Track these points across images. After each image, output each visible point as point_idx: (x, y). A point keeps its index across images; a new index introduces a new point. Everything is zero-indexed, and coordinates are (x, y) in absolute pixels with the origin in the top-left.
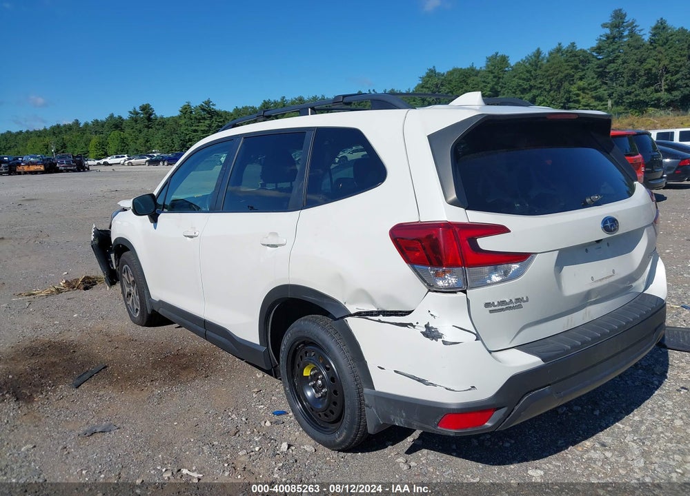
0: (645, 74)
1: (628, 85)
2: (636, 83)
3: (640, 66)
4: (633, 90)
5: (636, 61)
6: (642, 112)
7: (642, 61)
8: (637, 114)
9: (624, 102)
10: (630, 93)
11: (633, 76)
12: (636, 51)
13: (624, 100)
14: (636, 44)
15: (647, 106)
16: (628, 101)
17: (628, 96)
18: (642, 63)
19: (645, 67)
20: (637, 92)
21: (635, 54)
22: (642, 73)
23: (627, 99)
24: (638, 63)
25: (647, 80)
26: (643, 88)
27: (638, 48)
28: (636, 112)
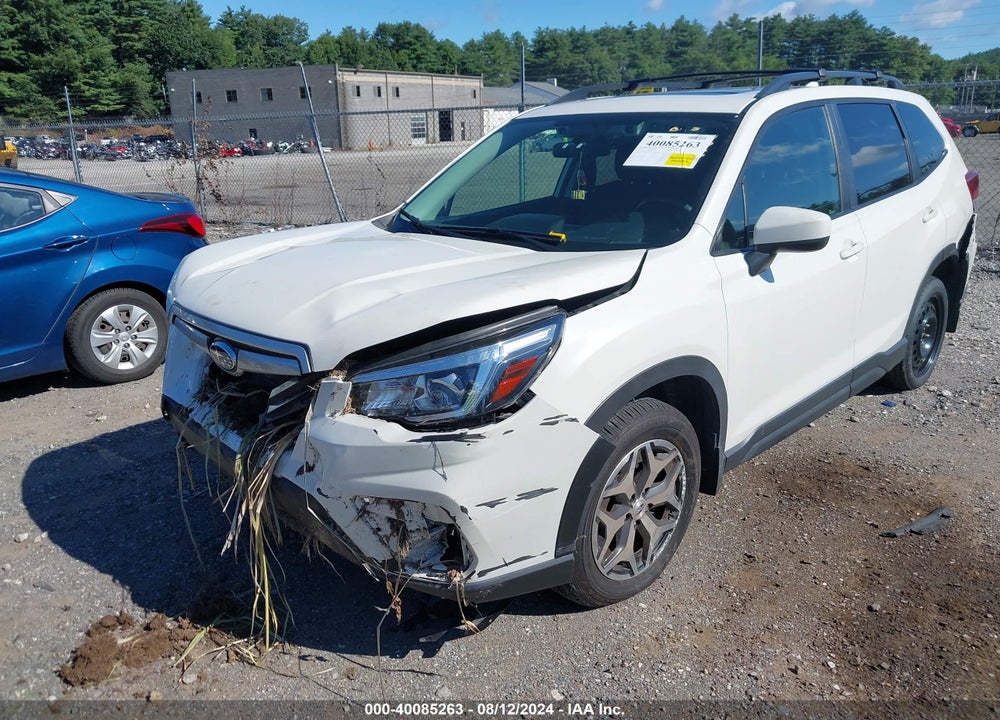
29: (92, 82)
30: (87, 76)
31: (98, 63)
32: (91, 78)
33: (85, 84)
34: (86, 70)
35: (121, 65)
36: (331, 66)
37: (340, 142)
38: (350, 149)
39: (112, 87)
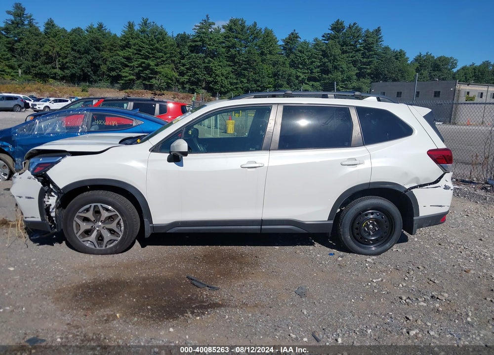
0: (45, 55)
1: (33, 61)
2: (39, 60)
3: (40, 48)
4: (37, 65)
5: (37, 45)
6: (45, 81)
7: (42, 45)
8: (42, 82)
9: (31, 72)
10: (35, 67)
11: (36, 54)
12: (36, 37)
13: (32, 71)
14: (35, 32)
15: (48, 77)
16: (34, 72)
17: (34, 69)
18: (41, 47)
19: (44, 50)
20: (41, 67)
21: (36, 39)
22: (42, 53)
23: (33, 70)
24: (39, 46)
25: (46, 59)
26: (44, 64)
27: (37, 35)
28: (41, 81)
29: (344, 86)
30: (343, 84)
31: (349, 79)
32: (345, 85)
33: (341, 87)
34: (343, 81)
35: (358, 80)
36: (454, 82)
37: (450, 119)
38: (455, 124)
39: (352, 89)
